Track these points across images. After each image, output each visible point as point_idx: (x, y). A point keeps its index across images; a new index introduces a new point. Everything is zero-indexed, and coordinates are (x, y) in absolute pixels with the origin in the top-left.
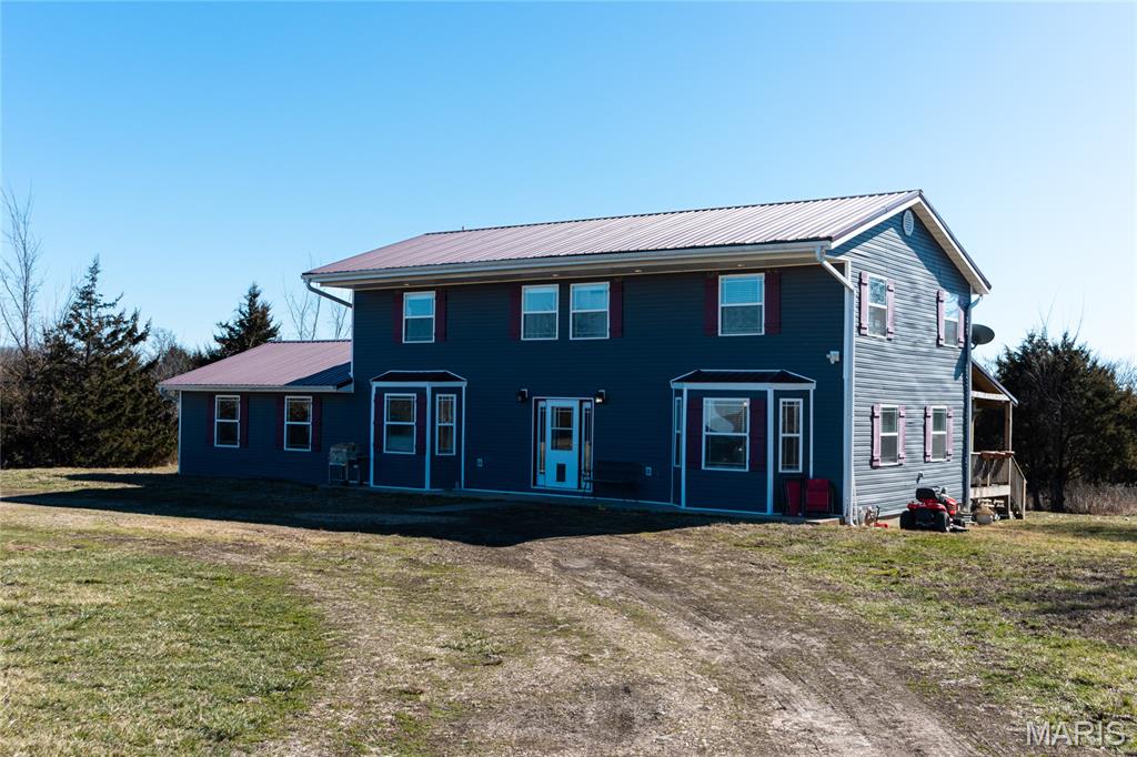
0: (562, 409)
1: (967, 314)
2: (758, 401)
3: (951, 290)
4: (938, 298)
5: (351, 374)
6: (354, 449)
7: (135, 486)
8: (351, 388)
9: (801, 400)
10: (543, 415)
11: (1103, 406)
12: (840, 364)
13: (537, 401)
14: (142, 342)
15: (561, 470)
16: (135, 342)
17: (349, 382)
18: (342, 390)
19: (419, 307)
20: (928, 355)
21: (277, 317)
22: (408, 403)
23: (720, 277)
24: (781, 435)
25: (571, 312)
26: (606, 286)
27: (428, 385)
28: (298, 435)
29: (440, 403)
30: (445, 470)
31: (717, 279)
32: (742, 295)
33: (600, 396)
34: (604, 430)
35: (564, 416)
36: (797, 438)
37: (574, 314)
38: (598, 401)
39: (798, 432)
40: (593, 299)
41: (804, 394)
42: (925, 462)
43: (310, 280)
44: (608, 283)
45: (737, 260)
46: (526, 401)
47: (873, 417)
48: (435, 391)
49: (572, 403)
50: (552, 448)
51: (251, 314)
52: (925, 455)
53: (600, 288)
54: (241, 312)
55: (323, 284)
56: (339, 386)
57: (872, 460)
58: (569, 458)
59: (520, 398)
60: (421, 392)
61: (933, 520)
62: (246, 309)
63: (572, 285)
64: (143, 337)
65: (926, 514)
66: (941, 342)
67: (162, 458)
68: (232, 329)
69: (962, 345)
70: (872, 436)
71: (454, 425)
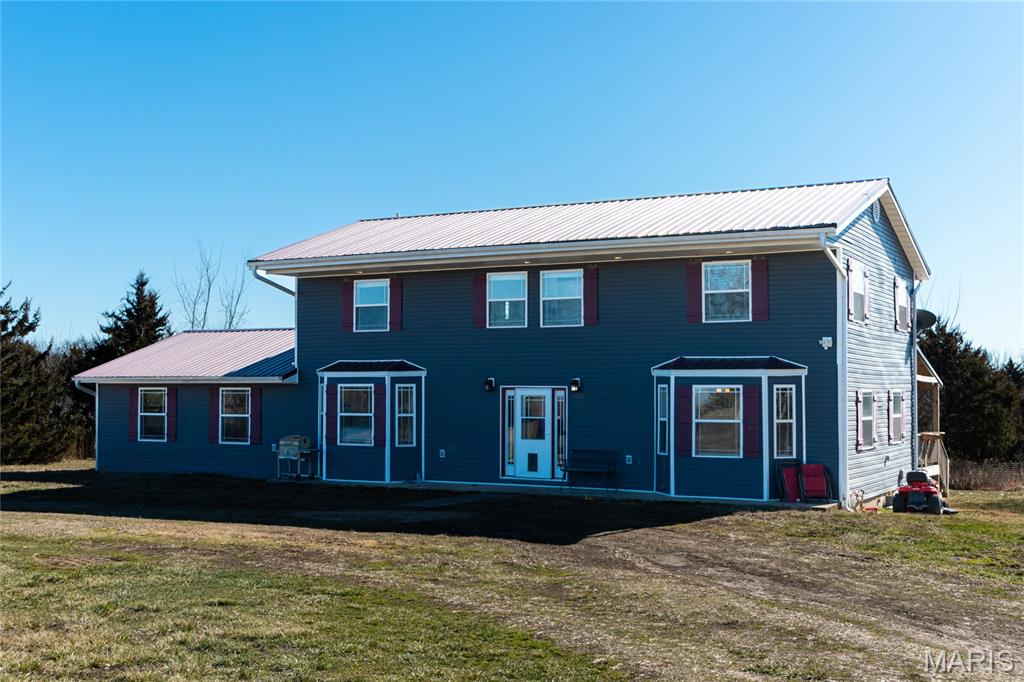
0: (531, 398)
1: (913, 300)
2: (752, 387)
3: (902, 276)
4: (895, 284)
5: (295, 364)
6: (305, 442)
8: (295, 379)
9: (793, 386)
10: (512, 404)
12: (833, 349)
13: (504, 390)
15: (533, 460)
16: (24, 332)
17: (293, 372)
18: (288, 381)
19: (371, 294)
20: (889, 339)
22: (366, 393)
23: (703, 264)
24: (776, 421)
25: (542, 299)
26: (580, 273)
27: (387, 375)
29: (399, 392)
30: (405, 461)
31: (701, 265)
32: (730, 281)
33: (575, 383)
34: (579, 419)
35: (533, 406)
36: (791, 424)
37: (544, 302)
38: (574, 389)
39: (791, 418)
40: (565, 288)
41: (796, 380)
42: (889, 444)
43: (257, 268)
44: (582, 270)
45: (723, 248)
46: (494, 390)
47: (857, 401)
48: (394, 381)
49: (544, 392)
50: (523, 438)
51: (139, 302)
52: (889, 438)
53: (573, 275)
54: (128, 301)
55: (268, 271)
56: (285, 377)
57: (857, 444)
58: (543, 448)
59: (487, 387)
60: (380, 383)
61: (926, 503)
62: (133, 298)
63: (541, 272)
64: (32, 327)
65: (914, 497)
66: (898, 327)
68: (119, 319)
69: (909, 330)
70: (857, 421)
71: (414, 415)
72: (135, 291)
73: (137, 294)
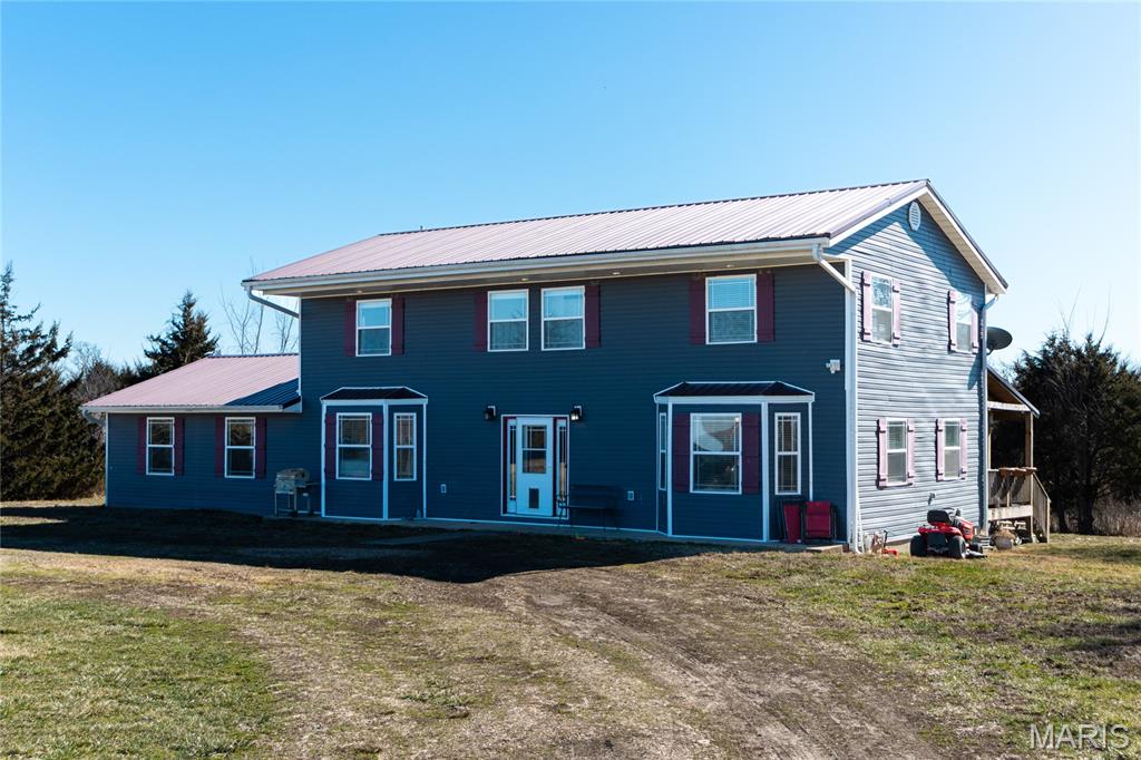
0: (534, 428)
1: (981, 316)
2: (751, 415)
3: (963, 290)
4: (949, 299)
5: (299, 391)
6: (303, 476)
7: (56, 521)
8: (298, 408)
9: (799, 415)
10: (513, 434)
11: (1134, 415)
12: (841, 374)
13: (506, 419)
14: (62, 359)
15: (534, 496)
16: (55, 358)
17: (297, 400)
18: (289, 410)
19: (374, 316)
20: (939, 362)
21: (215, 329)
22: (362, 423)
23: (707, 279)
24: (777, 453)
25: (543, 319)
26: (580, 290)
27: (384, 403)
28: (240, 462)
29: (398, 422)
30: (405, 496)
31: (704, 280)
32: (731, 298)
33: (576, 412)
34: (579, 449)
35: (536, 436)
36: (795, 457)
37: (545, 322)
38: (574, 418)
39: (796, 450)
40: (567, 305)
41: (802, 408)
42: (937, 481)
43: (251, 288)
44: (583, 287)
45: (724, 260)
46: (494, 419)
47: (878, 432)
48: (393, 409)
49: (545, 421)
50: (524, 471)
51: (185, 326)
52: (937, 474)
53: (574, 293)
54: (174, 324)
55: (266, 292)
56: (285, 406)
57: (878, 480)
58: (543, 482)
59: (487, 417)
60: (377, 411)
61: (946, 545)
62: (179, 320)
63: (543, 290)
64: (63, 353)
65: (938, 538)
66: (953, 348)
67: (87, 488)
68: (164, 343)
69: (976, 351)
70: (878, 454)
71: (414, 446)
72: (181, 313)
73: (184, 316)
